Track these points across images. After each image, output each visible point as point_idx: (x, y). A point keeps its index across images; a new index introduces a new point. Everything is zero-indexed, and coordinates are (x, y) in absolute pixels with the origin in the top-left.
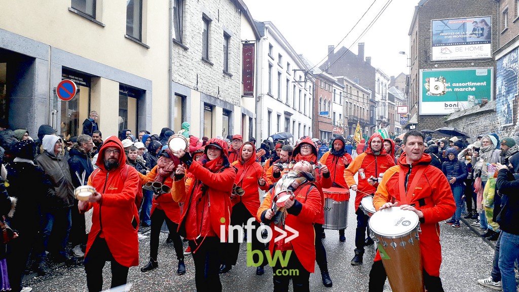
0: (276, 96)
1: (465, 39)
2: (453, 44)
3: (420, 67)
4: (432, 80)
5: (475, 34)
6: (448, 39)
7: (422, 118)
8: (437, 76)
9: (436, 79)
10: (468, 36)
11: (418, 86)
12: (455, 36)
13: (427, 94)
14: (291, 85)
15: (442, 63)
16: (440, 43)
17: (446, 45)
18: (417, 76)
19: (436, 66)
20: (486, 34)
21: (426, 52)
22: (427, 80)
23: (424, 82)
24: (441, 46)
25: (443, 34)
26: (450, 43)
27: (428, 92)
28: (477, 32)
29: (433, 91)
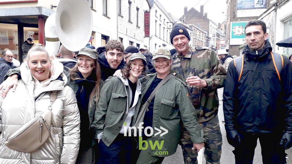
0: (159, 37)
1: (254, 6)
2: (248, 9)
3: (231, 21)
4: (237, 27)
5: (259, 4)
6: (245, 6)
7: (231, 46)
8: (239, 25)
9: (239, 27)
10: (255, 4)
11: (229, 30)
12: (249, 5)
13: (234, 34)
14: (166, 30)
15: (242, 19)
16: (241, 9)
17: (244, 9)
18: (229, 25)
19: (239, 20)
20: (264, 3)
21: (234, 13)
22: (234, 27)
23: (233, 28)
24: (241, 10)
25: (243, 4)
26: (246, 8)
27: (235, 34)
28: (260, 3)
29: (237, 33)
